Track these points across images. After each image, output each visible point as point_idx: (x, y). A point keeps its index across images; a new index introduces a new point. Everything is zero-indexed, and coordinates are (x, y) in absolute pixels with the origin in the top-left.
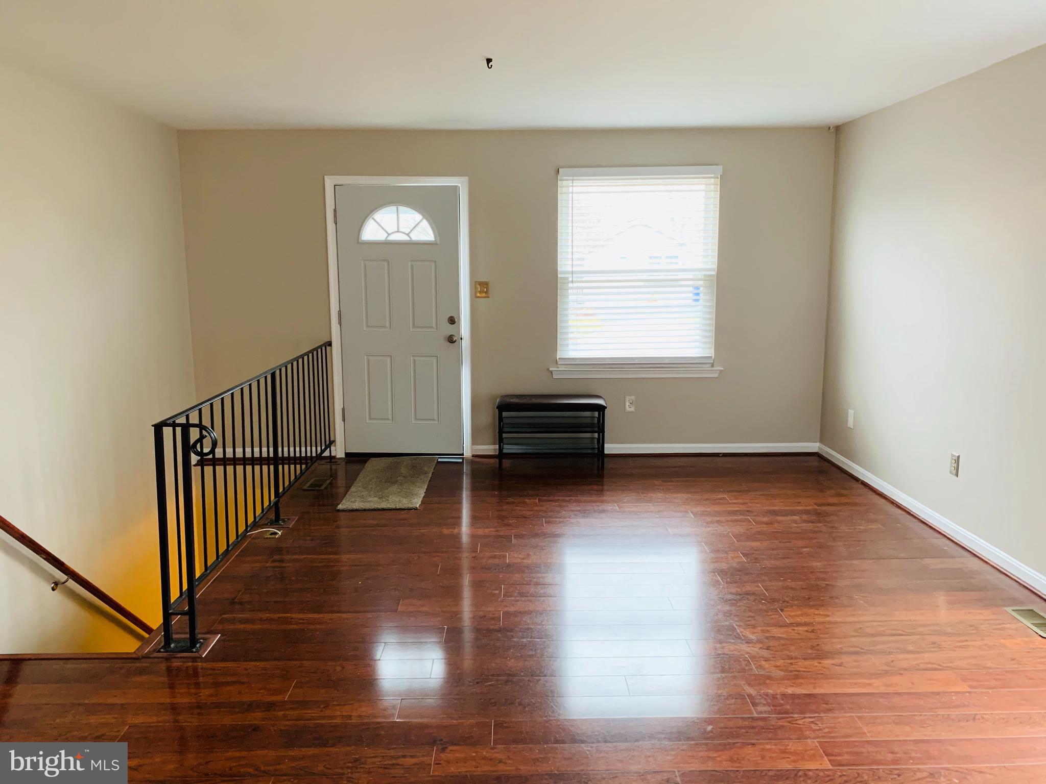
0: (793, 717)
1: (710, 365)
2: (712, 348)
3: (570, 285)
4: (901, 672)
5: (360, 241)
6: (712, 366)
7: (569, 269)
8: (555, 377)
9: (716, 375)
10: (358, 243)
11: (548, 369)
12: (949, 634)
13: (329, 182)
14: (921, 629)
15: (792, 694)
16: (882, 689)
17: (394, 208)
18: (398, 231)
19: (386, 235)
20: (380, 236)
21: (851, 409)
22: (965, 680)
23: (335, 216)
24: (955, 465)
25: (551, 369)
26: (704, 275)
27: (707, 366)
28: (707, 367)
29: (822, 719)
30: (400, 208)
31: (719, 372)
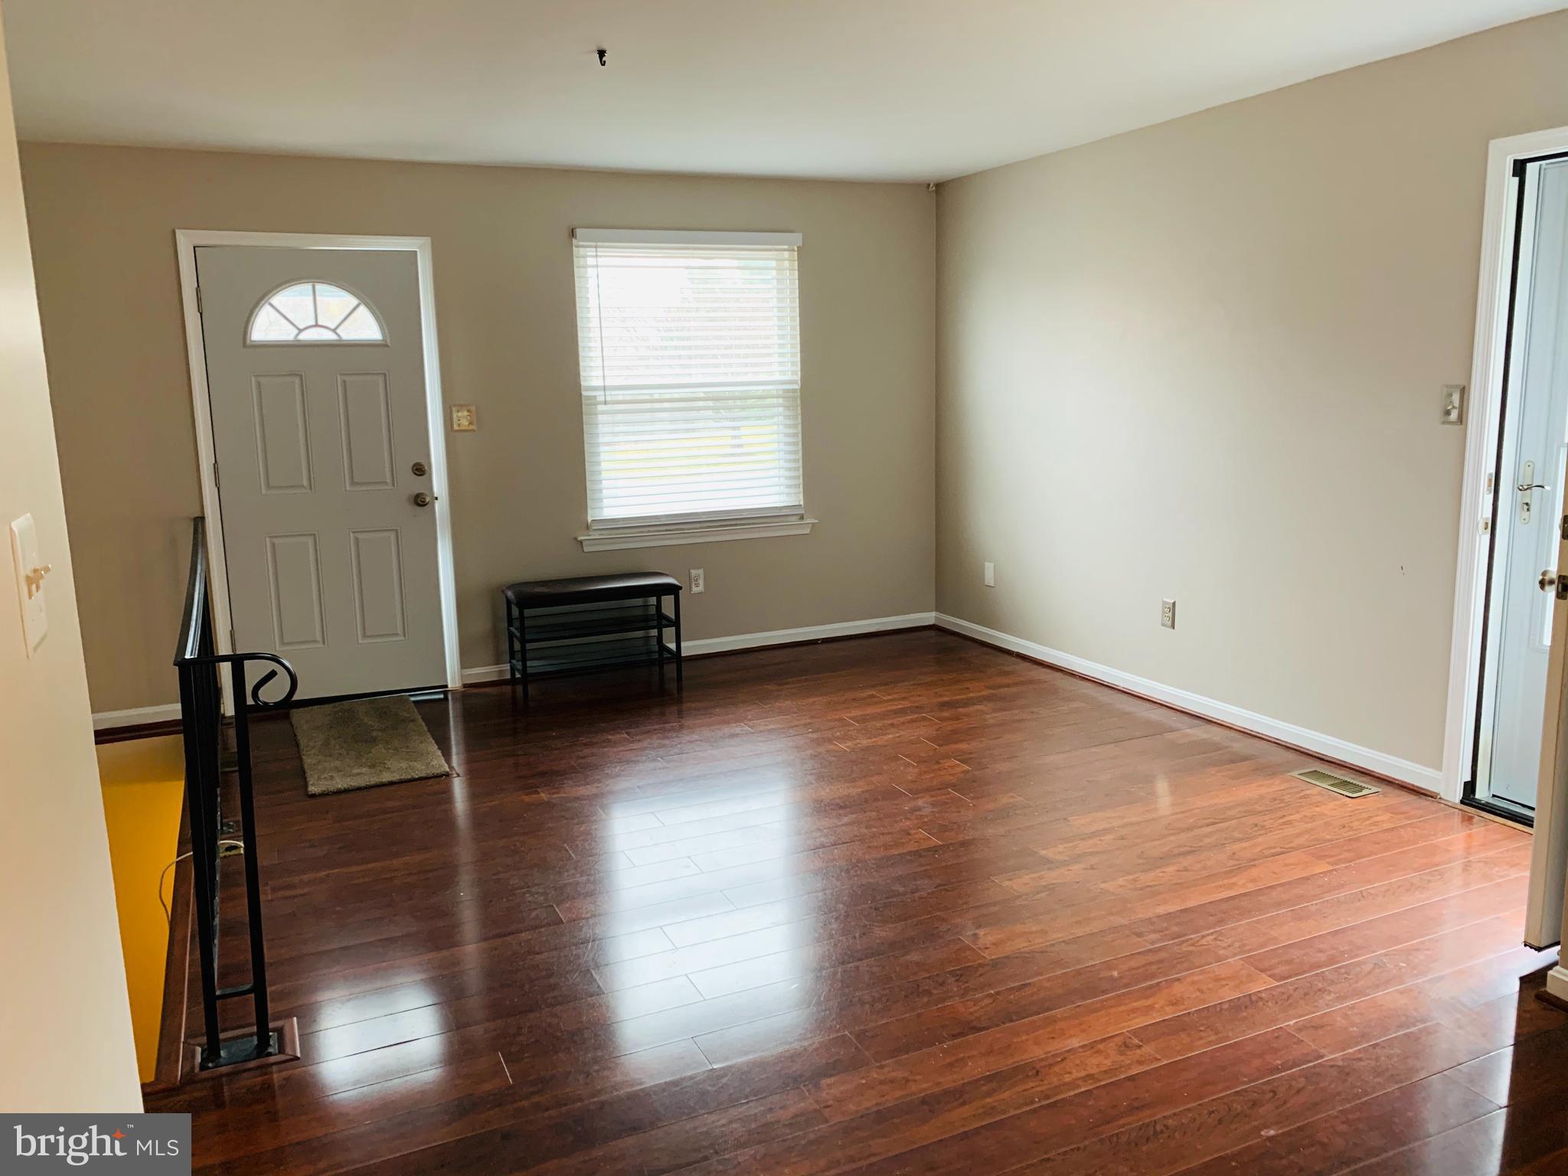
0: (1191, 939)
1: (798, 518)
2: (799, 493)
3: (600, 408)
4: (1252, 863)
5: (248, 342)
6: (802, 517)
7: (600, 383)
8: (586, 549)
9: (807, 531)
10: (244, 344)
11: (576, 539)
12: (1261, 812)
13: (185, 241)
14: (1230, 813)
15: (1166, 914)
16: (1251, 887)
17: (308, 287)
18: (317, 325)
19: (296, 331)
20: (284, 333)
21: (989, 562)
22: (1320, 858)
23: (199, 300)
24: (1170, 614)
25: (581, 538)
26: (784, 390)
27: (794, 518)
28: (794, 520)
29: (1222, 933)
30: (319, 287)
31: (810, 526)
